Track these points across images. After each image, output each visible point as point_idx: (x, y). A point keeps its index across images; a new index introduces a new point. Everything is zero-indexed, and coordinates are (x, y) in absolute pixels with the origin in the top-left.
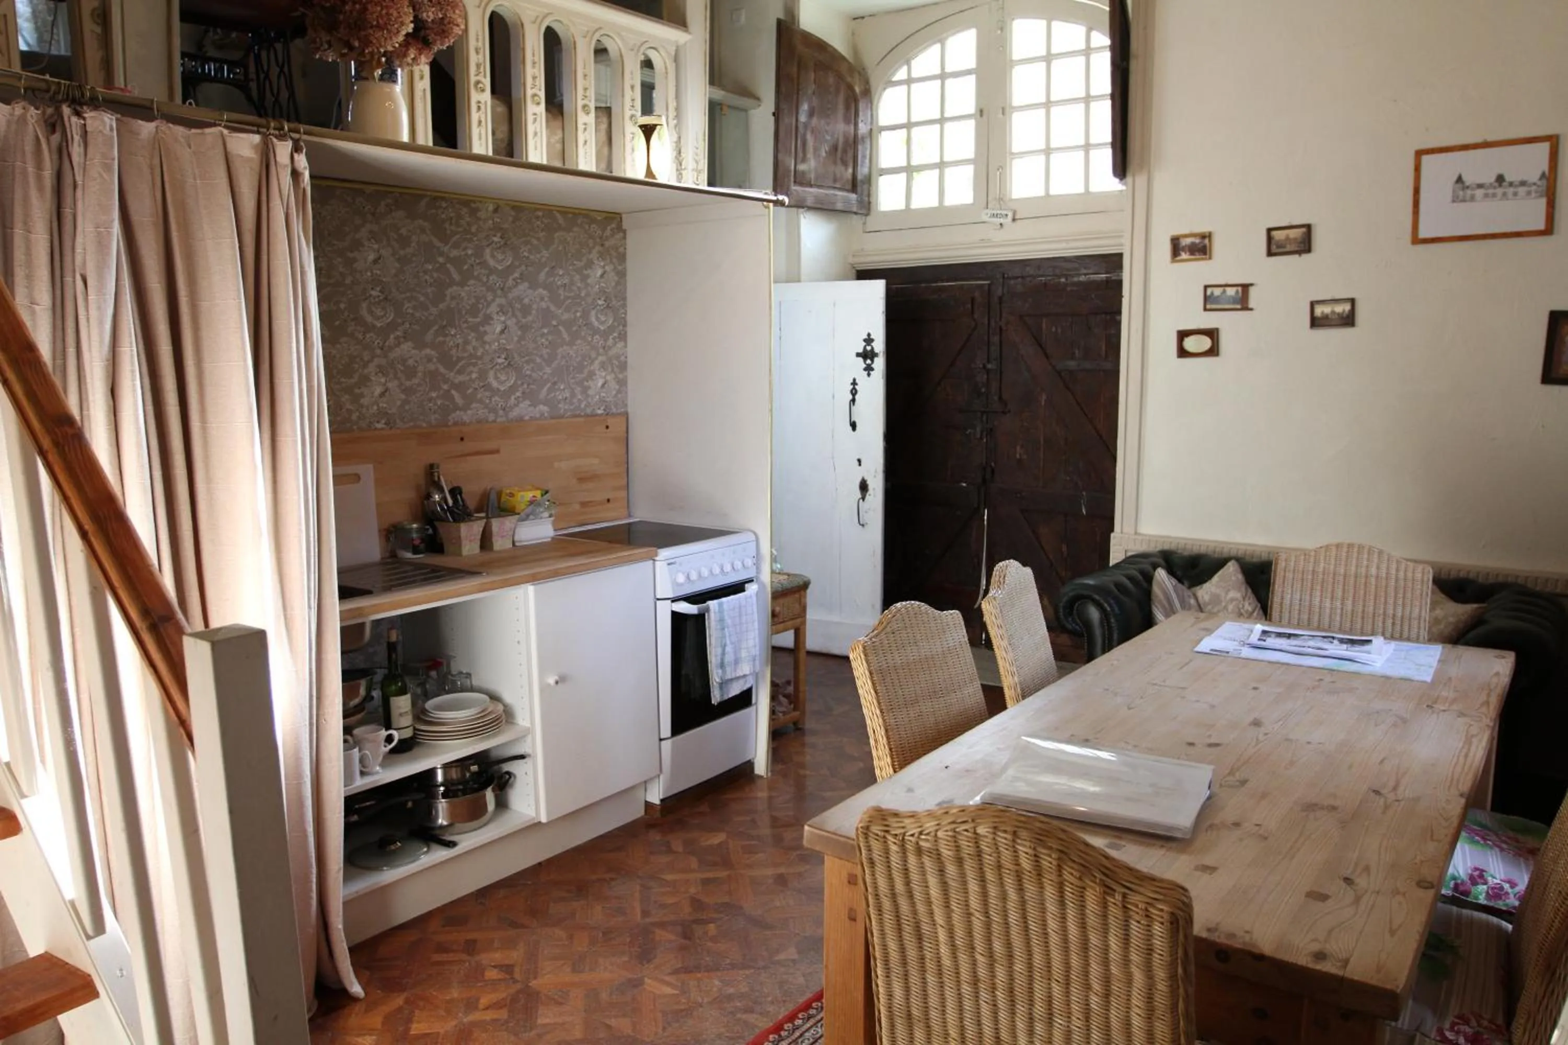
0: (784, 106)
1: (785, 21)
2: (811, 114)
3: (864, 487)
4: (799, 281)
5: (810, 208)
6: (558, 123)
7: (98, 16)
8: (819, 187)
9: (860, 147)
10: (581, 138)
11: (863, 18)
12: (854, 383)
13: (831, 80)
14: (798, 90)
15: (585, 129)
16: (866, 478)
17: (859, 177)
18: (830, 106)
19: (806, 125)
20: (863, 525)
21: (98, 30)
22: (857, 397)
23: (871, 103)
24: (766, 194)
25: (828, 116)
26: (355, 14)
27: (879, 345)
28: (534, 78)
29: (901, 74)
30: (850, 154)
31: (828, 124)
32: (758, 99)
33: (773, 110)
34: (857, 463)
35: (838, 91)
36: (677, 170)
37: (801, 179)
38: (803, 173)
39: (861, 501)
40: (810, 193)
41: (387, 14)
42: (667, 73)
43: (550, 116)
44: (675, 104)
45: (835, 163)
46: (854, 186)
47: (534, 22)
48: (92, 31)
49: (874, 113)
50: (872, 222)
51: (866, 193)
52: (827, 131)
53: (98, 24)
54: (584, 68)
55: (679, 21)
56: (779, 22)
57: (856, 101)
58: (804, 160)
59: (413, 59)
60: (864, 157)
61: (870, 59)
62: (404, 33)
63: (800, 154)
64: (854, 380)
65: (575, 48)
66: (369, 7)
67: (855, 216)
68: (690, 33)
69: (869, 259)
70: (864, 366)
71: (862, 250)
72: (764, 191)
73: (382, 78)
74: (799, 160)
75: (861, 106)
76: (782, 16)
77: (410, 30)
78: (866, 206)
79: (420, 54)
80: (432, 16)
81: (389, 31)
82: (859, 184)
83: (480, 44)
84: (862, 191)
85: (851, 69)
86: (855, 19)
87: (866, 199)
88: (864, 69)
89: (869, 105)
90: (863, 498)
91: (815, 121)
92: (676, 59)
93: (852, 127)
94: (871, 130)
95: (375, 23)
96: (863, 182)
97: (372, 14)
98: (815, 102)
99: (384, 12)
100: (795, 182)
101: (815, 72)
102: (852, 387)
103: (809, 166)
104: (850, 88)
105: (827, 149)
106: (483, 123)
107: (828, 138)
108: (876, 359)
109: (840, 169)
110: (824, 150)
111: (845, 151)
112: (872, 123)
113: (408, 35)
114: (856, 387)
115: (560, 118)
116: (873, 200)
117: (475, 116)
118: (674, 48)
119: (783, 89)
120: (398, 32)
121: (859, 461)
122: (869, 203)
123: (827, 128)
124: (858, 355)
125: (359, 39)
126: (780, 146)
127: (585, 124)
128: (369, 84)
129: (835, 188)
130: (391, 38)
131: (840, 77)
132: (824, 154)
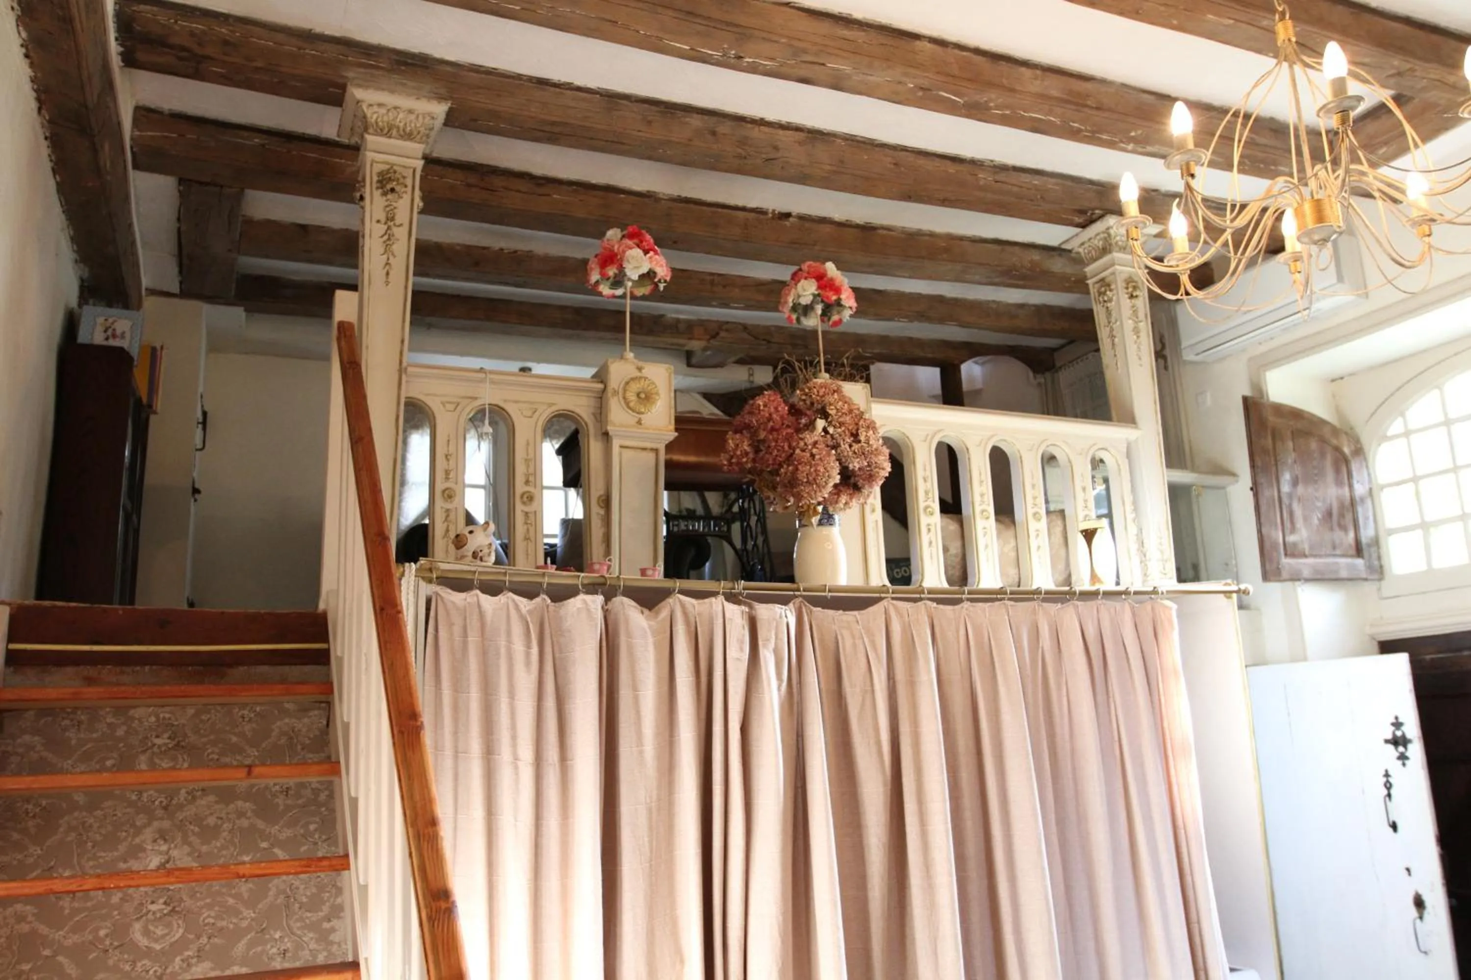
0: (1262, 480)
1: (1252, 398)
2: (1295, 483)
3: (1419, 903)
4: (1305, 659)
5: (1307, 580)
6: (1011, 533)
7: (603, 501)
8: (1315, 556)
9: (1360, 509)
10: (1034, 544)
11: (1342, 378)
12: (1387, 775)
13: (1314, 445)
14: (1276, 461)
15: (1038, 535)
16: (1420, 892)
17: (1364, 540)
18: (1316, 472)
19: (1290, 496)
20: (1426, 953)
21: (602, 512)
22: (1393, 792)
23: (1365, 459)
24: (1226, 584)
25: (1316, 482)
26: (789, 474)
27: (1412, 729)
28: (982, 495)
29: (1396, 427)
30: (1349, 517)
31: (1316, 490)
32: (1234, 475)
33: (1250, 485)
34: (1406, 872)
35: (1323, 455)
36: (1141, 562)
37: (1291, 551)
38: (1295, 544)
39: (1418, 921)
40: (1305, 565)
41: (816, 471)
42: (1120, 470)
43: (1001, 527)
44: (1131, 498)
45: (1331, 529)
46: (1359, 550)
47: (979, 445)
48: (598, 514)
49: (1371, 471)
50: (1388, 588)
51: (1374, 556)
52: (1316, 498)
53: (602, 507)
54: (1033, 478)
55: (1129, 419)
56: (1245, 399)
57: (1347, 462)
58: (1293, 530)
59: (846, 503)
60: (1366, 518)
61: (1357, 418)
62: (831, 484)
63: (1288, 524)
64: (1386, 771)
65: (1021, 462)
66: (800, 467)
67: (1366, 583)
68: (1140, 429)
69: (1391, 628)
70: (1397, 754)
71: (1382, 618)
72: (1224, 582)
73: (820, 523)
74: (1287, 531)
75: (1354, 466)
76: (1248, 393)
77: (838, 481)
78: (1378, 571)
79: (851, 499)
80: (857, 466)
81: (818, 486)
82: (1364, 547)
83: (928, 473)
84: (1370, 556)
85: (1335, 431)
86: (1333, 381)
87: (1376, 563)
88: (1352, 429)
89: (1364, 464)
90: (1421, 918)
91: (1300, 489)
92: (1128, 455)
93: (1347, 489)
94: (1371, 489)
95: (805, 480)
96: (1369, 546)
97: (802, 472)
98: (1298, 470)
99: (812, 470)
100: (1286, 555)
101: (1293, 440)
102: (1385, 779)
103: (1301, 536)
104: (1338, 450)
105: (1320, 516)
106: (934, 544)
107: (1319, 504)
108: (1410, 746)
109: (1338, 535)
110: (1316, 518)
111: (1342, 515)
112: (1370, 481)
113: (836, 486)
114: (1391, 780)
115: (1013, 527)
116: (1385, 562)
117: (925, 538)
118: (1125, 445)
119: (1259, 463)
120: (826, 483)
121: (1408, 870)
122: (1381, 567)
123: (1317, 495)
124: (1387, 741)
125: (793, 496)
126: (1263, 520)
127: (1037, 530)
128: (809, 530)
129: (1335, 556)
130: (820, 491)
131: (1323, 441)
132: (1316, 521)
